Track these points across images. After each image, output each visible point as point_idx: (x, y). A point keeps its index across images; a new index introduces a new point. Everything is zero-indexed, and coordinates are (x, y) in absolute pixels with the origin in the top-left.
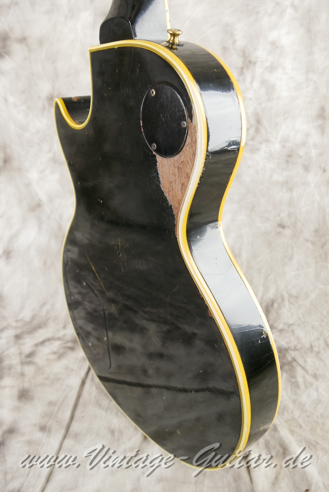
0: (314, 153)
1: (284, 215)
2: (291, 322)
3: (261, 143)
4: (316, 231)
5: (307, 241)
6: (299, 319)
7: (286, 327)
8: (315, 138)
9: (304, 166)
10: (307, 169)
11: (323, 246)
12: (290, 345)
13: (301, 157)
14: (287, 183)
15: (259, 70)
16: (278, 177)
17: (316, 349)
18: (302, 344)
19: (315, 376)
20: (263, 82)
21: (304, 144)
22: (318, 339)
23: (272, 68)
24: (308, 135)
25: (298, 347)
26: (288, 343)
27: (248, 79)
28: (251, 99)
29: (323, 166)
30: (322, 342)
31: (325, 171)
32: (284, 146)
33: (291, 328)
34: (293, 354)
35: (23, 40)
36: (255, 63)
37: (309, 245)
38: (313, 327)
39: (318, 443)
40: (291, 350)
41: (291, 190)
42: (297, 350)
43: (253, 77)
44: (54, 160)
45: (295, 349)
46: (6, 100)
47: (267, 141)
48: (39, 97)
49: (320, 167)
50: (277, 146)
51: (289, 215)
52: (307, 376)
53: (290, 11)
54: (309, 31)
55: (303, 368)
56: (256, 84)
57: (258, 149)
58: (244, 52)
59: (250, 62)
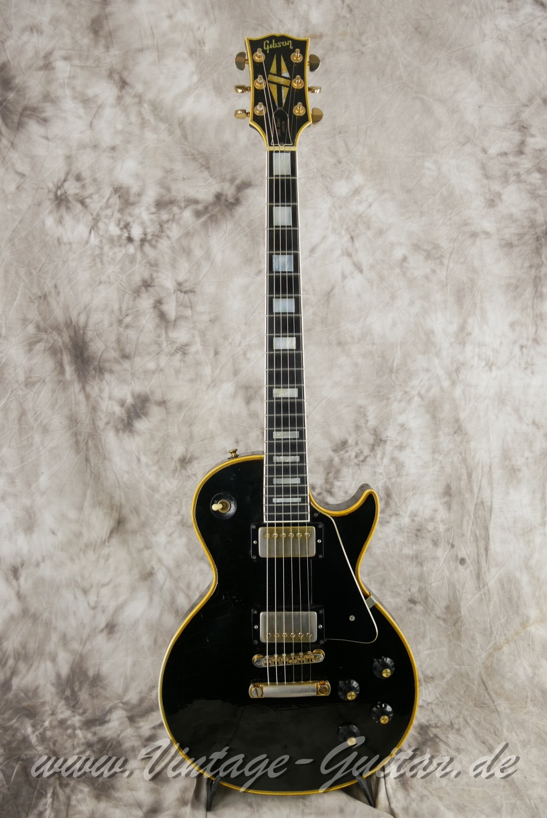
0: (442, 528)
1: (414, 590)
2: (430, 701)
3: (390, 516)
4: (447, 608)
5: (439, 618)
6: (437, 698)
7: (425, 705)
8: (442, 514)
9: (433, 541)
10: (435, 543)
11: (455, 624)
12: (430, 722)
13: (430, 532)
14: (417, 557)
15: (389, 448)
16: (408, 551)
17: (456, 726)
18: (442, 722)
19: (458, 750)
20: (393, 459)
21: (432, 519)
22: (458, 717)
23: (401, 447)
24: (436, 510)
25: (439, 725)
26: (428, 721)
27: (379, 456)
28: (381, 474)
29: (451, 541)
30: (461, 720)
31: (453, 546)
32: (413, 520)
33: (430, 707)
34: (434, 730)
35: (163, 403)
36: (385, 442)
37: (441, 623)
38: (451, 706)
39: (466, 806)
40: (432, 727)
41: (421, 564)
42: (438, 727)
43: (384, 454)
44: (183, 523)
45: (436, 727)
46: (139, 460)
47: (396, 514)
48: (172, 458)
49: (448, 542)
50: (406, 520)
51: (420, 590)
52: (450, 750)
53: (417, 399)
54: (434, 417)
55: (446, 743)
56: (386, 461)
57: (388, 522)
58: (375, 431)
59: (381, 440)
